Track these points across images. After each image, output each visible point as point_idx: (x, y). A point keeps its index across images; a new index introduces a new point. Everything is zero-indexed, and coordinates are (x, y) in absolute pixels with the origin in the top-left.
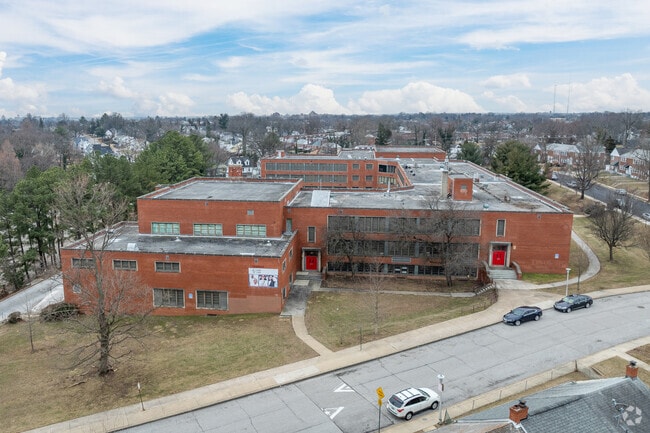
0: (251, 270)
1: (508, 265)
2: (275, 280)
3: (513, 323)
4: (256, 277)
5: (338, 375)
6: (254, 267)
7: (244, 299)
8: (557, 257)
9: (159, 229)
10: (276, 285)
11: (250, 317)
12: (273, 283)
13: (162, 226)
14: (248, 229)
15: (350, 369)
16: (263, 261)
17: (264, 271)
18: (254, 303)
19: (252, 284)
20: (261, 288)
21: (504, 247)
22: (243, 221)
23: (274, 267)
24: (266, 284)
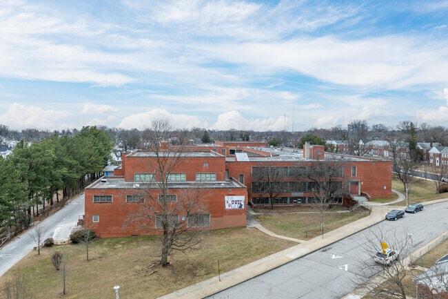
0: (226, 198)
1: (359, 194)
2: (243, 203)
3: (393, 219)
4: (230, 202)
5: (323, 251)
6: (229, 195)
7: (221, 218)
8: (385, 188)
9: (140, 178)
10: (243, 207)
11: (228, 230)
12: (241, 205)
13: (142, 176)
14: (203, 176)
15: (327, 248)
16: (235, 191)
17: (236, 198)
18: (228, 221)
19: (227, 207)
20: (233, 210)
21: (357, 183)
22: (200, 171)
23: (242, 195)
24: (237, 206)
